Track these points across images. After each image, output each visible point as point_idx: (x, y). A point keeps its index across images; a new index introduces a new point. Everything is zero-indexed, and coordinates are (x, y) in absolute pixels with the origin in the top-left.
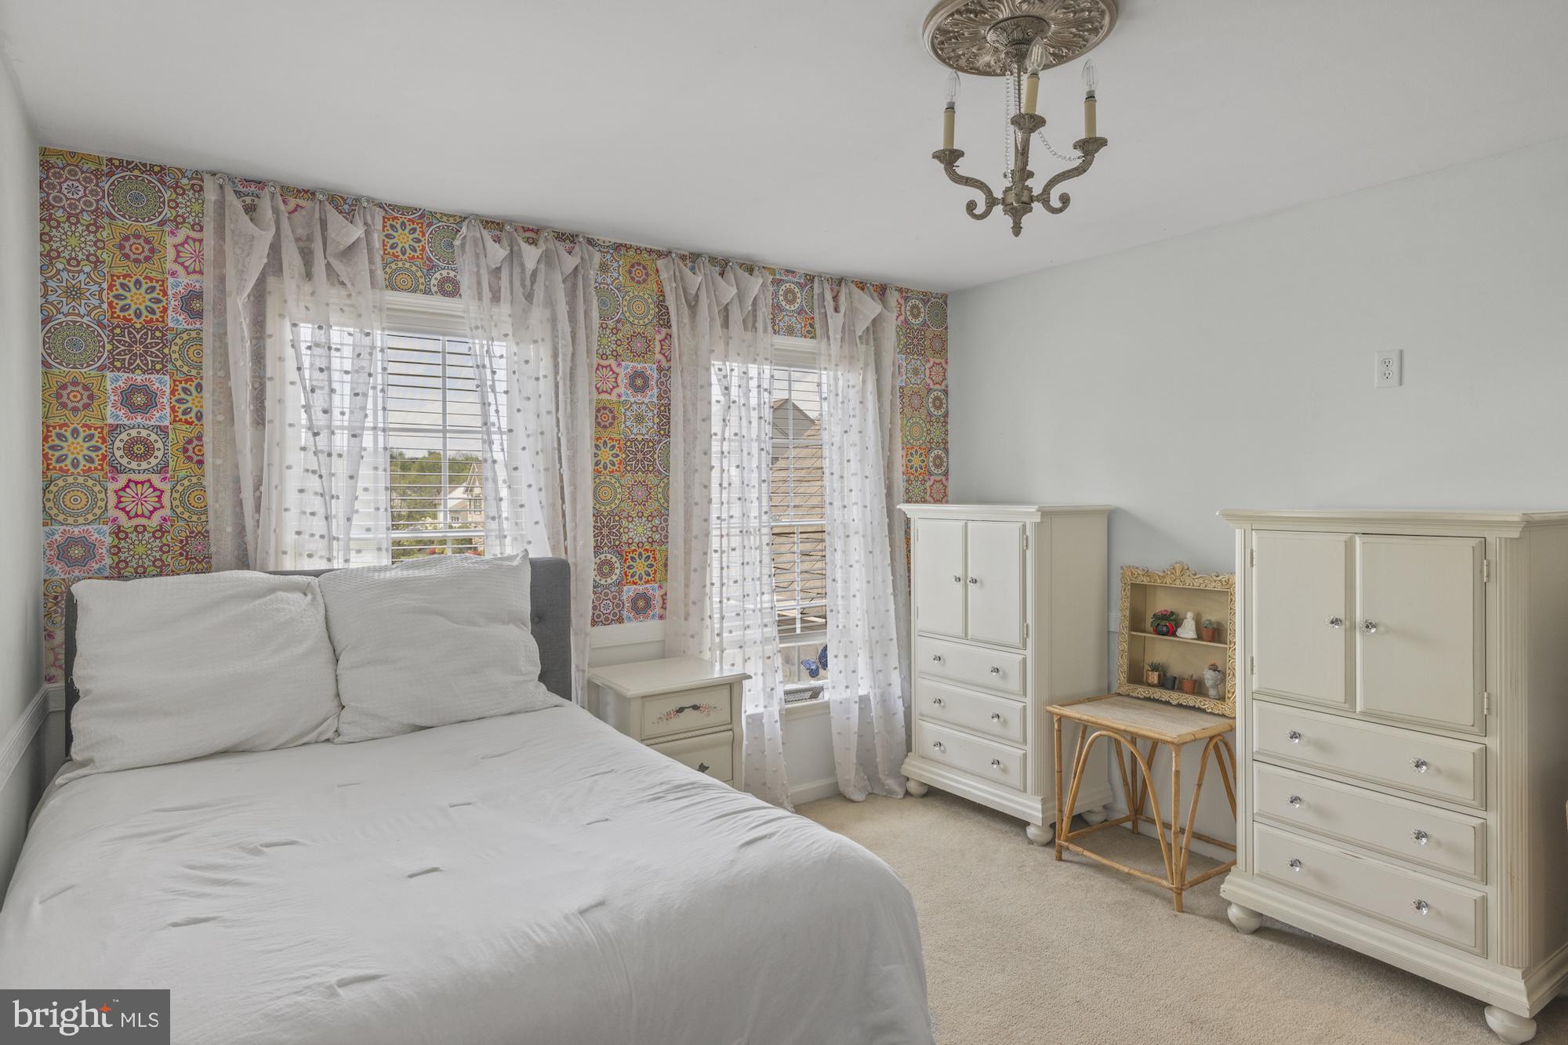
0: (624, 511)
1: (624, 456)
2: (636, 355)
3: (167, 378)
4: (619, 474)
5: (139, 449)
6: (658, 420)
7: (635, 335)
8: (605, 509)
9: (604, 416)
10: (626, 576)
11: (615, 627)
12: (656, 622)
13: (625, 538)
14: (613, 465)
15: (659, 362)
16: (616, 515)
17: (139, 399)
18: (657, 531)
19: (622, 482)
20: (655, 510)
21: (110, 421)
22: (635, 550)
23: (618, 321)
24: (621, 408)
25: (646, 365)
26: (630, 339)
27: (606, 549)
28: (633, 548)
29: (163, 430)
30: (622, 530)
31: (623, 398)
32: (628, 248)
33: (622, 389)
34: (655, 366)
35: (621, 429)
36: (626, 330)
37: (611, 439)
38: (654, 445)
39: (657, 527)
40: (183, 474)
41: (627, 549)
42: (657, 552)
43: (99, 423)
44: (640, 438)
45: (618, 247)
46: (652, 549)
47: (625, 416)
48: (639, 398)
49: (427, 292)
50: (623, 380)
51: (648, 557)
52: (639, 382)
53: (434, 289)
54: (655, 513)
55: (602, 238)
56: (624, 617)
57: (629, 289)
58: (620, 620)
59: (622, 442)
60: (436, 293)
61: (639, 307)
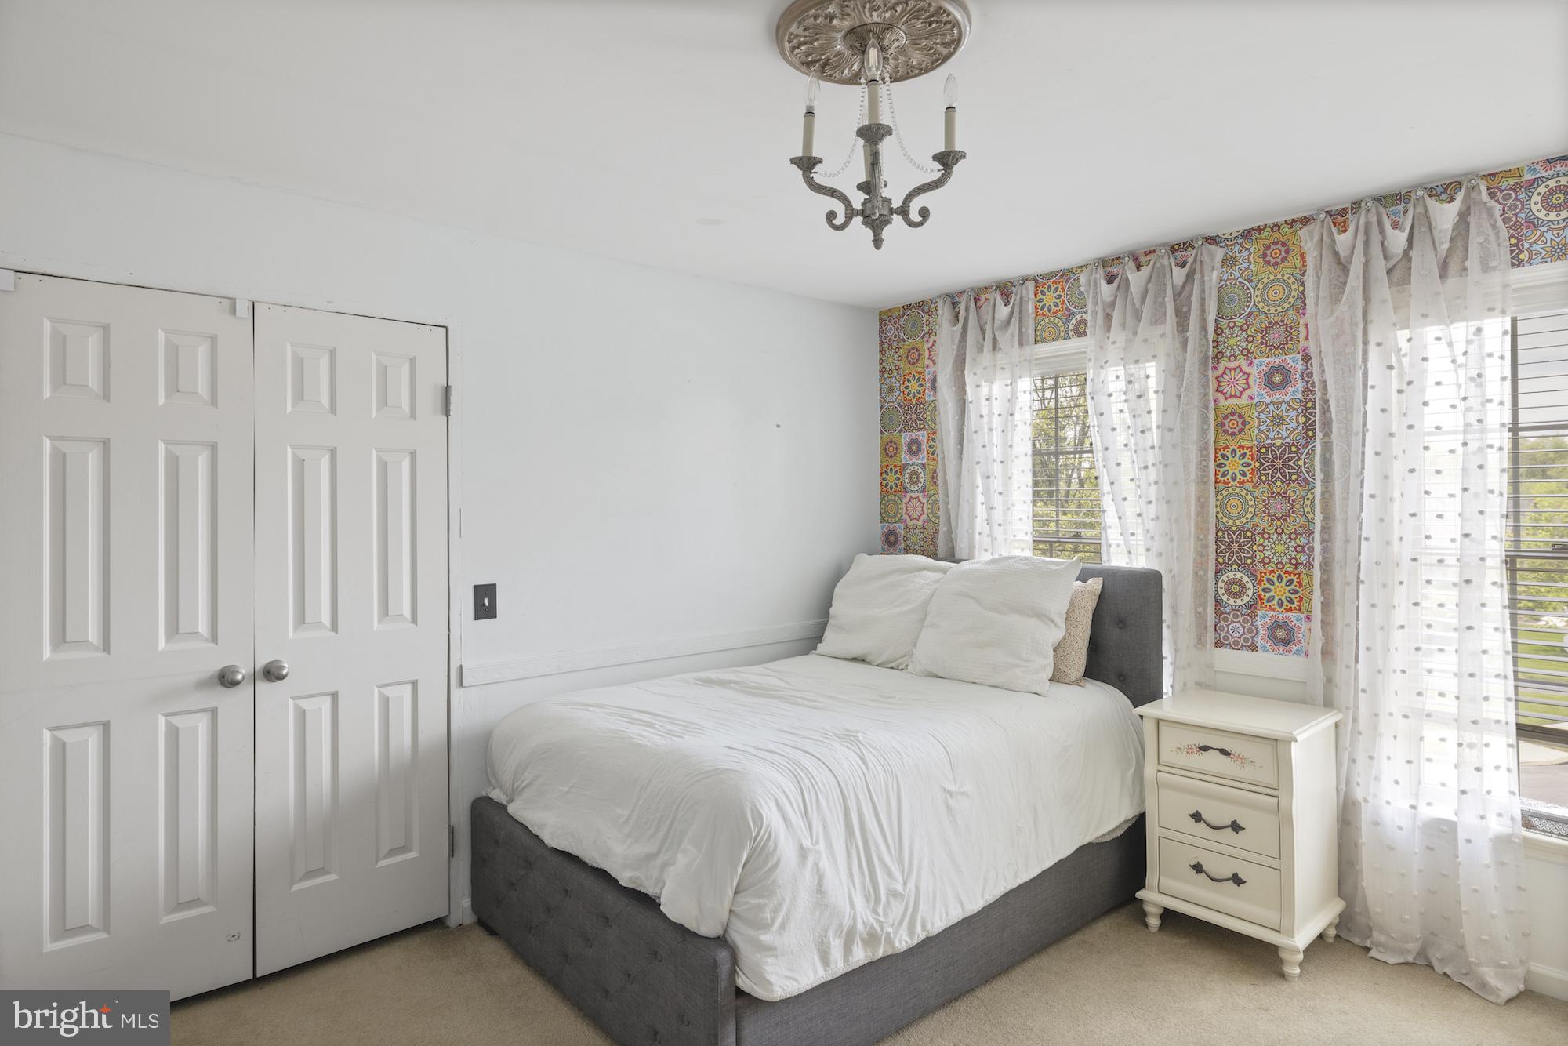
0: (1257, 526)
1: (1257, 464)
2: (1272, 348)
3: (925, 432)
4: (1251, 485)
5: (914, 478)
6: (1304, 419)
7: (1271, 325)
8: (1234, 523)
9: (1229, 423)
10: (1261, 599)
11: (1246, 654)
12: (1302, 659)
13: (1259, 556)
14: (1244, 475)
15: (1305, 350)
16: (1248, 530)
17: (914, 447)
18: (1303, 551)
19: (1256, 494)
20: (1301, 527)
21: (903, 462)
22: (1273, 571)
23: (1249, 315)
24: (1253, 411)
25: (1287, 357)
26: (1264, 333)
27: (1235, 566)
28: (1270, 569)
29: (923, 465)
30: (1255, 548)
31: (1256, 400)
32: (1260, 230)
33: (1255, 390)
34: (1299, 356)
35: (1254, 435)
36: (1260, 321)
37: (1240, 446)
38: (1298, 449)
39: (1303, 547)
40: (931, 493)
41: (1262, 570)
42: (1302, 576)
43: (900, 464)
44: (1278, 443)
45: (1247, 234)
46: (1296, 572)
47: (1259, 419)
48: (1278, 396)
49: (1067, 337)
50: (1255, 380)
51: (1291, 582)
52: (1277, 378)
53: (1071, 333)
54: (1300, 531)
55: (1228, 232)
56: (1259, 645)
57: (1263, 275)
58: (1253, 648)
59: (1255, 449)
60: (1073, 336)
61: (1276, 293)
